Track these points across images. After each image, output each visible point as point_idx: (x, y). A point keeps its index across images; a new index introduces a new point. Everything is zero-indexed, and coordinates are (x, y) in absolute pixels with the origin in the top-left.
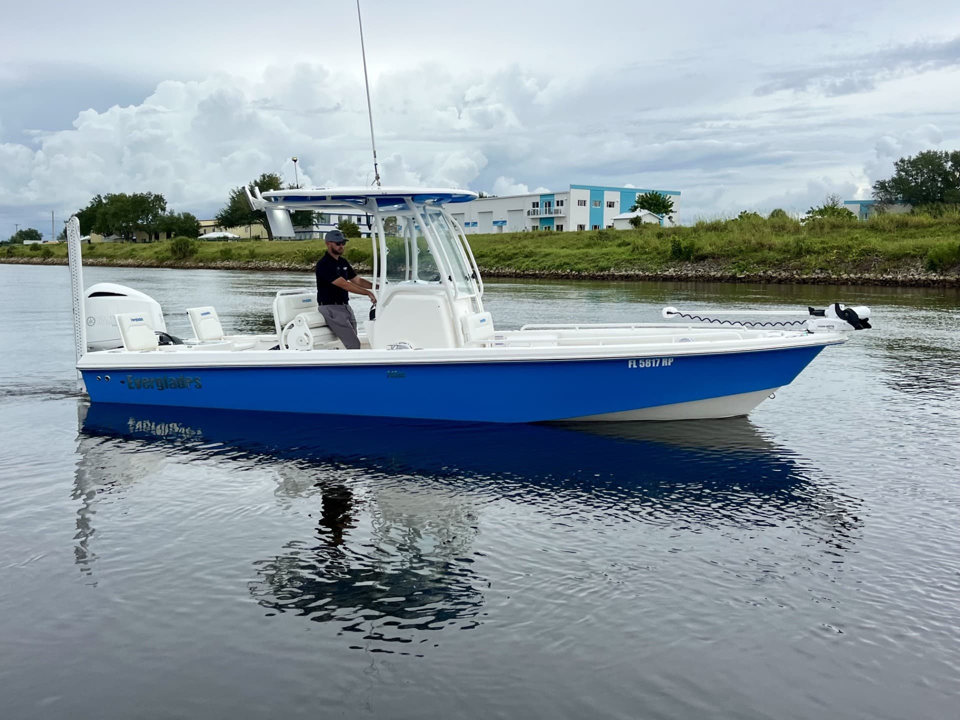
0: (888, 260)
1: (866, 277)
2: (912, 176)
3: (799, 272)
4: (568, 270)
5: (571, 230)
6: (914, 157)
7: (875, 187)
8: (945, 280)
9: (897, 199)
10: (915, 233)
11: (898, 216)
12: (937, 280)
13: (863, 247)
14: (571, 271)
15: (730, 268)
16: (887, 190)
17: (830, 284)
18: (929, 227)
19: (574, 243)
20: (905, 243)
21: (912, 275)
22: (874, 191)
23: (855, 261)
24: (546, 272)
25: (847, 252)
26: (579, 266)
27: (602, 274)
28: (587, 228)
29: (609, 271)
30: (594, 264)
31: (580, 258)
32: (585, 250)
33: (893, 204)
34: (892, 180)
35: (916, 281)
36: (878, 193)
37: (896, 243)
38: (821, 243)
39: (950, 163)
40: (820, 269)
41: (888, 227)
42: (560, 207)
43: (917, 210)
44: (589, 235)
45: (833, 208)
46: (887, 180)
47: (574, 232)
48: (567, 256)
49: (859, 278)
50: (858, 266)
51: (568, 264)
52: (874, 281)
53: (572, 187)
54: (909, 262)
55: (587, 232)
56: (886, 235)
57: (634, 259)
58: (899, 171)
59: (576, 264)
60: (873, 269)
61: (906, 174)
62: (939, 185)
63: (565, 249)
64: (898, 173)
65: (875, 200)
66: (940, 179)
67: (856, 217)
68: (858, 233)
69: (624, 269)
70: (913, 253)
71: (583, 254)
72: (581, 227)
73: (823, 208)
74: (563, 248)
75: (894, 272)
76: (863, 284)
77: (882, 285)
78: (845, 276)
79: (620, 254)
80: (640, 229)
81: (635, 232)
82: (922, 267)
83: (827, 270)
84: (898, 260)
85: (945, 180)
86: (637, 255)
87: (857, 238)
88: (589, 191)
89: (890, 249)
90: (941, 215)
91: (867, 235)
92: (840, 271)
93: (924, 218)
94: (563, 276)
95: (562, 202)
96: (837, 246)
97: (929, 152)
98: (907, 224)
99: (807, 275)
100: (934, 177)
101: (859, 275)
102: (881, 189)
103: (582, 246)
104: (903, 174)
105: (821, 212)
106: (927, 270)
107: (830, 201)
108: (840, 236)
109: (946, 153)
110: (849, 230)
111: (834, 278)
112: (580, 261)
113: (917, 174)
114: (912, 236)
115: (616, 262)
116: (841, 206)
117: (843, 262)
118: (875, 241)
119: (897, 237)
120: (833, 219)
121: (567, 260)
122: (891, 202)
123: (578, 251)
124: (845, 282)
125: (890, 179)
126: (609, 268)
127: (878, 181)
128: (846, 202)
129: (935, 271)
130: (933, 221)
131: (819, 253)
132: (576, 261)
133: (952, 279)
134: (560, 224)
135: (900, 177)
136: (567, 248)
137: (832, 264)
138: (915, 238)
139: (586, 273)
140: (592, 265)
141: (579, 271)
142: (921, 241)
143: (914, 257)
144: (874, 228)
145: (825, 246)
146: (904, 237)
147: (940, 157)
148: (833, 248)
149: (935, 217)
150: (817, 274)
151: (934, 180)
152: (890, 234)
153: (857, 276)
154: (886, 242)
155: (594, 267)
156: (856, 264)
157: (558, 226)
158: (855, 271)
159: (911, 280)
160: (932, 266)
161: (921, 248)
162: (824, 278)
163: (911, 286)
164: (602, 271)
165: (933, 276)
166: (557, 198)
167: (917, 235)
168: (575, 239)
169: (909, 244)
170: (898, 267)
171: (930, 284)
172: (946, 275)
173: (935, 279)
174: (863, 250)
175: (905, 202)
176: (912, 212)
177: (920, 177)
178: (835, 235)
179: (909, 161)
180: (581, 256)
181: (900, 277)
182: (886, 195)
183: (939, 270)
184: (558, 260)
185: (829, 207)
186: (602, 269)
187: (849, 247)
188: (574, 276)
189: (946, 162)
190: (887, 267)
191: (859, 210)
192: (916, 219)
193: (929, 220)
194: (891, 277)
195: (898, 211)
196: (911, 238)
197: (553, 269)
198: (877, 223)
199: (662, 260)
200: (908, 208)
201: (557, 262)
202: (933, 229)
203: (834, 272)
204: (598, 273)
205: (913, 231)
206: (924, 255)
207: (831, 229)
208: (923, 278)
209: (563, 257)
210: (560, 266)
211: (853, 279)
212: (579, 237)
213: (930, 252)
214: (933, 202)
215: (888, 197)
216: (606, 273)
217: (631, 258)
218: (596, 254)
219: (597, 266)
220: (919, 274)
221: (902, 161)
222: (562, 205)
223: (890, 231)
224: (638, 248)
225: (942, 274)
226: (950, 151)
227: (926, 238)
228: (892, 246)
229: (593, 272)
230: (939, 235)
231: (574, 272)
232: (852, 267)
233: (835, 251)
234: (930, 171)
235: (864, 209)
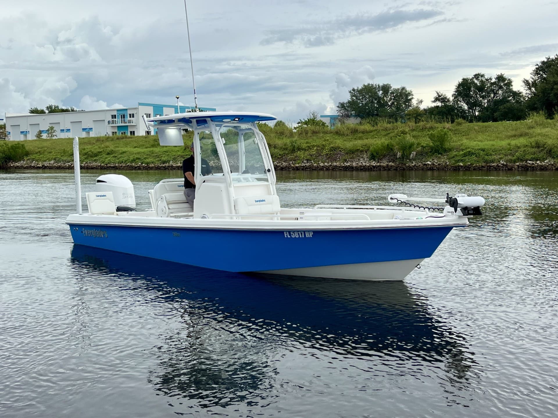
0: (347, 153)
1: (335, 165)
2: (360, 100)
3: (294, 162)
4: (139, 163)
5: (141, 135)
6: (360, 88)
7: (338, 107)
8: (380, 166)
9: (351, 114)
10: (362, 136)
11: (352, 126)
12: (376, 166)
13: (332, 145)
14: (142, 163)
15: (250, 161)
16: (346, 109)
17: (313, 169)
18: (370, 132)
19: (143, 144)
20: (356, 142)
21: (362, 163)
22: (338, 109)
23: (327, 154)
24: (124, 165)
25: (323, 149)
26: (147, 160)
27: (164, 165)
28: (152, 133)
29: (169, 163)
30: (158, 159)
31: (148, 155)
32: (151, 149)
33: (350, 117)
34: (348, 102)
35: (364, 167)
36: (340, 110)
37: (351, 143)
38: (306, 143)
39: (381, 92)
40: (306, 160)
41: (346, 132)
42: (132, 119)
43: (364, 121)
44: (153, 138)
45: (314, 120)
46: (345, 102)
47: (142, 137)
48: (139, 153)
49: (330, 165)
50: (330, 157)
51: (139, 159)
52: (339, 167)
53: (140, 104)
54: (359, 154)
55: (153, 136)
56: (345, 138)
57: (186, 155)
58: (352, 96)
59: (145, 158)
60: (338, 159)
61: (356, 99)
62: (376, 105)
63: (136, 148)
64: (352, 97)
65: (339, 115)
66: (376, 102)
67: (327, 126)
68: (328, 137)
69: (179, 162)
70: (361, 149)
71: (150, 152)
72: (148, 133)
73: (307, 120)
74: (135, 147)
75: (350, 161)
76: (333, 169)
77: (344, 170)
78: (322, 164)
79: (176, 152)
80: (189, 134)
81: (186, 136)
82: (367, 158)
83: (311, 160)
84: (353, 153)
85: (379, 102)
86: (188, 152)
87: (328, 140)
88: (152, 107)
89: (347, 147)
90: (377, 125)
91: (334, 138)
92: (318, 161)
93: (367, 127)
94: (136, 167)
95: (133, 115)
96: (316, 145)
97: (369, 84)
98: (357, 130)
99: (298, 164)
100: (372, 101)
101: (330, 163)
102: (342, 108)
103: (149, 146)
104: (354, 98)
105: (306, 123)
106: (370, 160)
107: (311, 114)
108: (317, 138)
109: (379, 85)
110: (323, 135)
111: (316, 166)
112: (148, 156)
113: (363, 98)
114: (361, 138)
115: (173, 157)
116: (318, 119)
117: (320, 155)
118: (339, 142)
119: (352, 139)
120: (313, 128)
121: (138, 156)
122: (348, 116)
123: (146, 149)
124: (322, 169)
125: (347, 101)
126: (168, 161)
127: (340, 103)
128: (322, 116)
129: (375, 160)
130: (372, 128)
131: (305, 150)
132: (145, 156)
133: (384, 165)
134: (132, 130)
135: (353, 100)
136: (138, 147)
137: (314, 157)
138: (362, 139)
139: (153, 165)
140: (157, 159)
141: (147, 163)
142: (366, 142)
143: (362, 151)
144: (338, 133)
145: (309, 145)
146: (355, 139)
147: (375, 88)
148: (314, 146)
149: (373, 126)
150: (305, 163)
151: (372, 102)
152: (347, 137)
153: (329, 164)
154: (345, 142)
155: (158, 160)
156: (328, 157)
157: (131, 132)
158: (327, 161)
159: (361, 166)
160: (372, 158)
161: (366, 146)
162: (309, 166)
163: (361, 170)
164: (164, 164)
165: (374, 163)
166: (129, 112)
167: (364, 137)
168: (144, 141)
169: (359, 143)
170: (353, 158)
171: (371, 168)
172: (381, 163)
173: (374, 165)
174: (332, 147)
175: (357, 116)
176: (361, 123)
177: (364, 101)
178: (315, 138)
179: (357, 90)
180: (149, 153)
181: (354, 164)
182: (345, 111)
183: (376, 160)
184: (132, 156)
185: (311, 120)
186: (164, 162)
187: (323, 145)
188: (144, 167)
189: (379, 91)
190: (346, 158)
191: (329, 121)
192: (362, 128)
193: (370, 128)
194: (349, 164)
195: (352, 122)
196: (360, 139)
197: (128, 162)
198: (339, 130)
199: (205, 156)
200: (359, 120)
201: (131, 158)
202: (372, 134)
203: (315, 162)
204: (162, 165)
205: (361, 135)
206: (368, 150)
207: (312, 134)
208: (368, 165)
209: (135, 154)
210: (134, 161)
211: (327, 166)
212: (147, 139)
213: (371, 148)
214: (372, 116)
215: (346, 113)
216: (167, 165)
217: (184, 154)
218: (159, 151)
219: (161, 160)
220: (365, 162)
221: (354, 90)
222: (133, 117)
223: (347, 135)
224: (188, 147)
225: (378, 162)
226: (381, 84)
227: (369, 140)
228: (349, 145)
229: (158, 164)
230: (376, 138)
231: (144, 165)
232: (326, 158)
233: (315, 148)
234: (370, 96)
235: (333, 121)
